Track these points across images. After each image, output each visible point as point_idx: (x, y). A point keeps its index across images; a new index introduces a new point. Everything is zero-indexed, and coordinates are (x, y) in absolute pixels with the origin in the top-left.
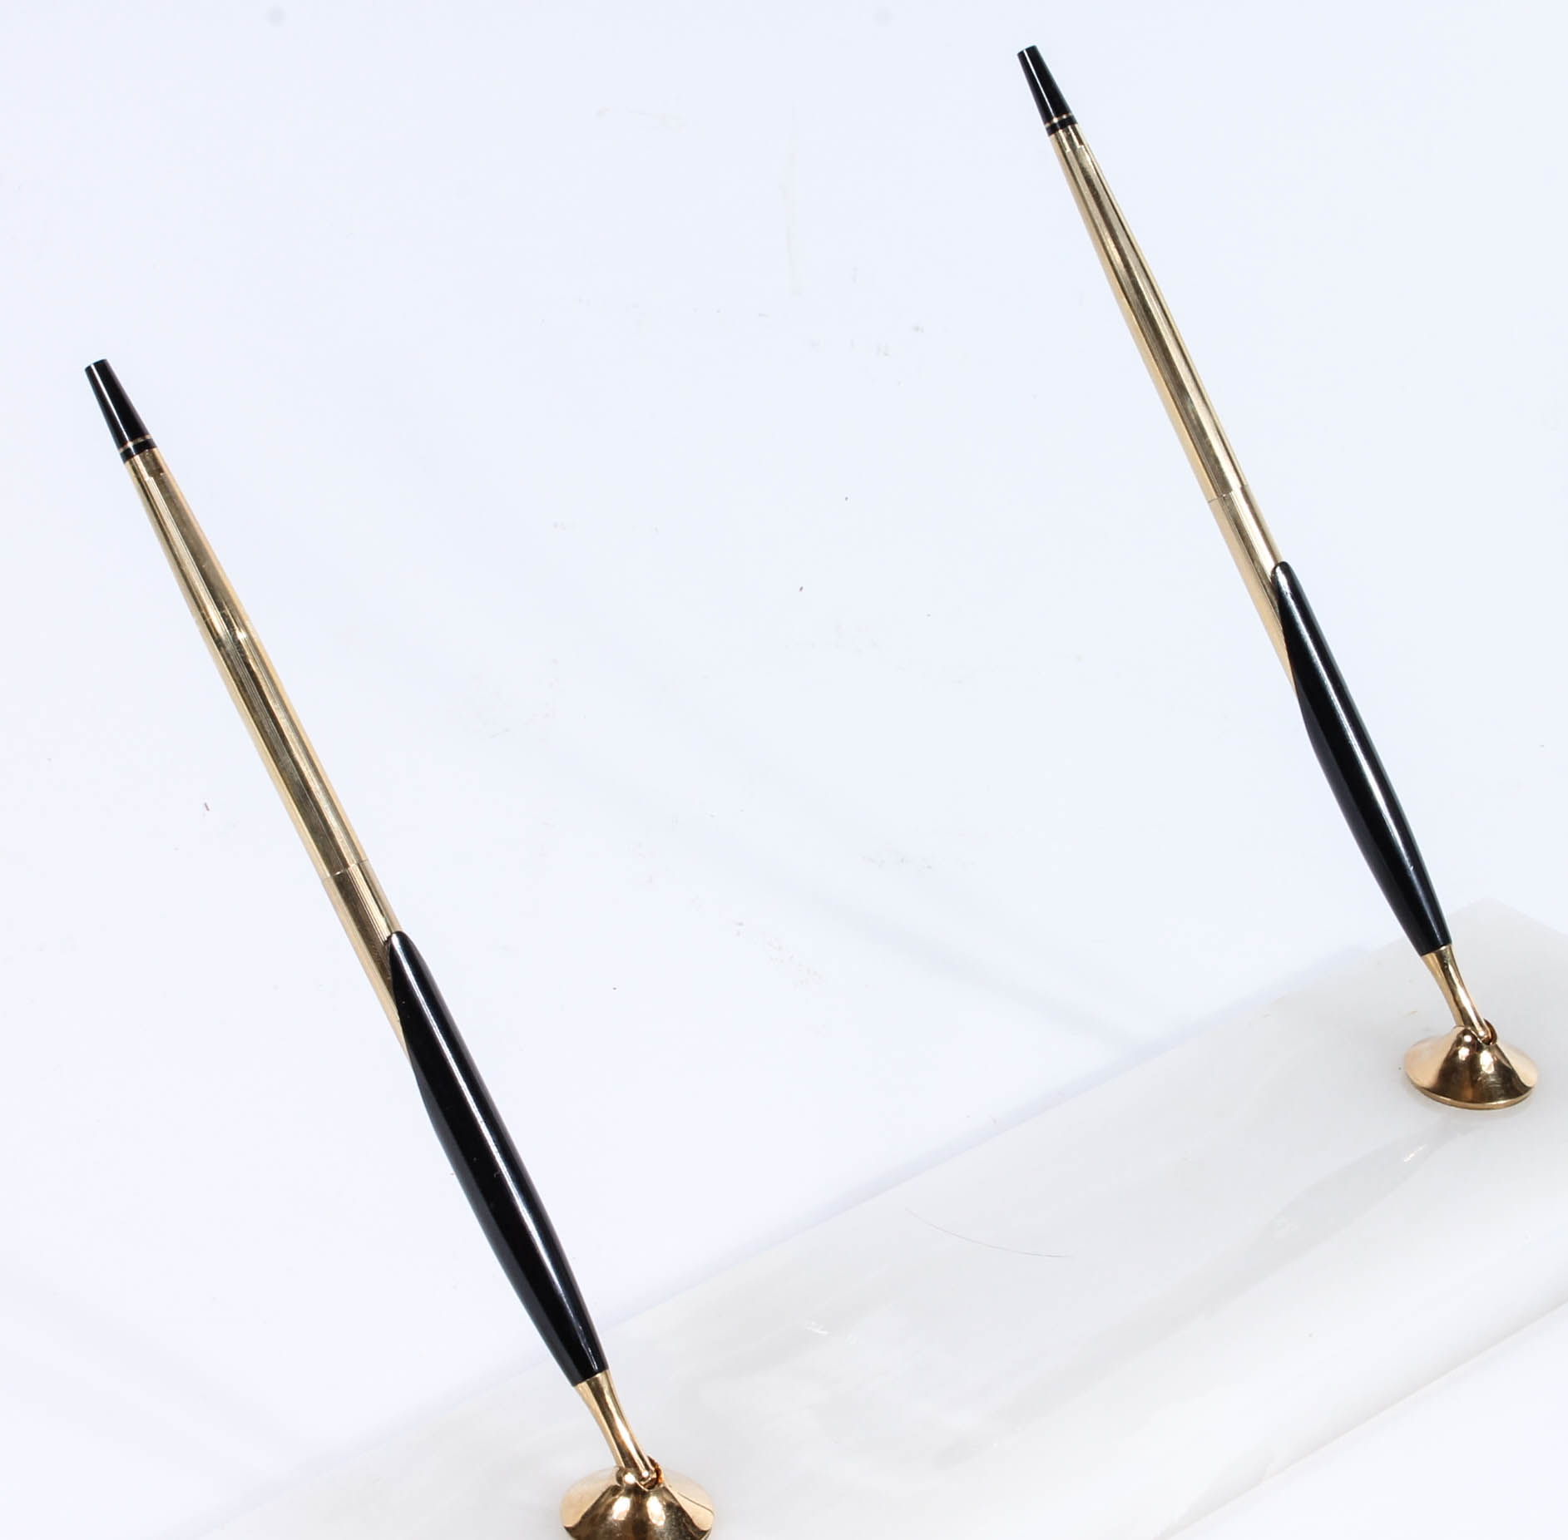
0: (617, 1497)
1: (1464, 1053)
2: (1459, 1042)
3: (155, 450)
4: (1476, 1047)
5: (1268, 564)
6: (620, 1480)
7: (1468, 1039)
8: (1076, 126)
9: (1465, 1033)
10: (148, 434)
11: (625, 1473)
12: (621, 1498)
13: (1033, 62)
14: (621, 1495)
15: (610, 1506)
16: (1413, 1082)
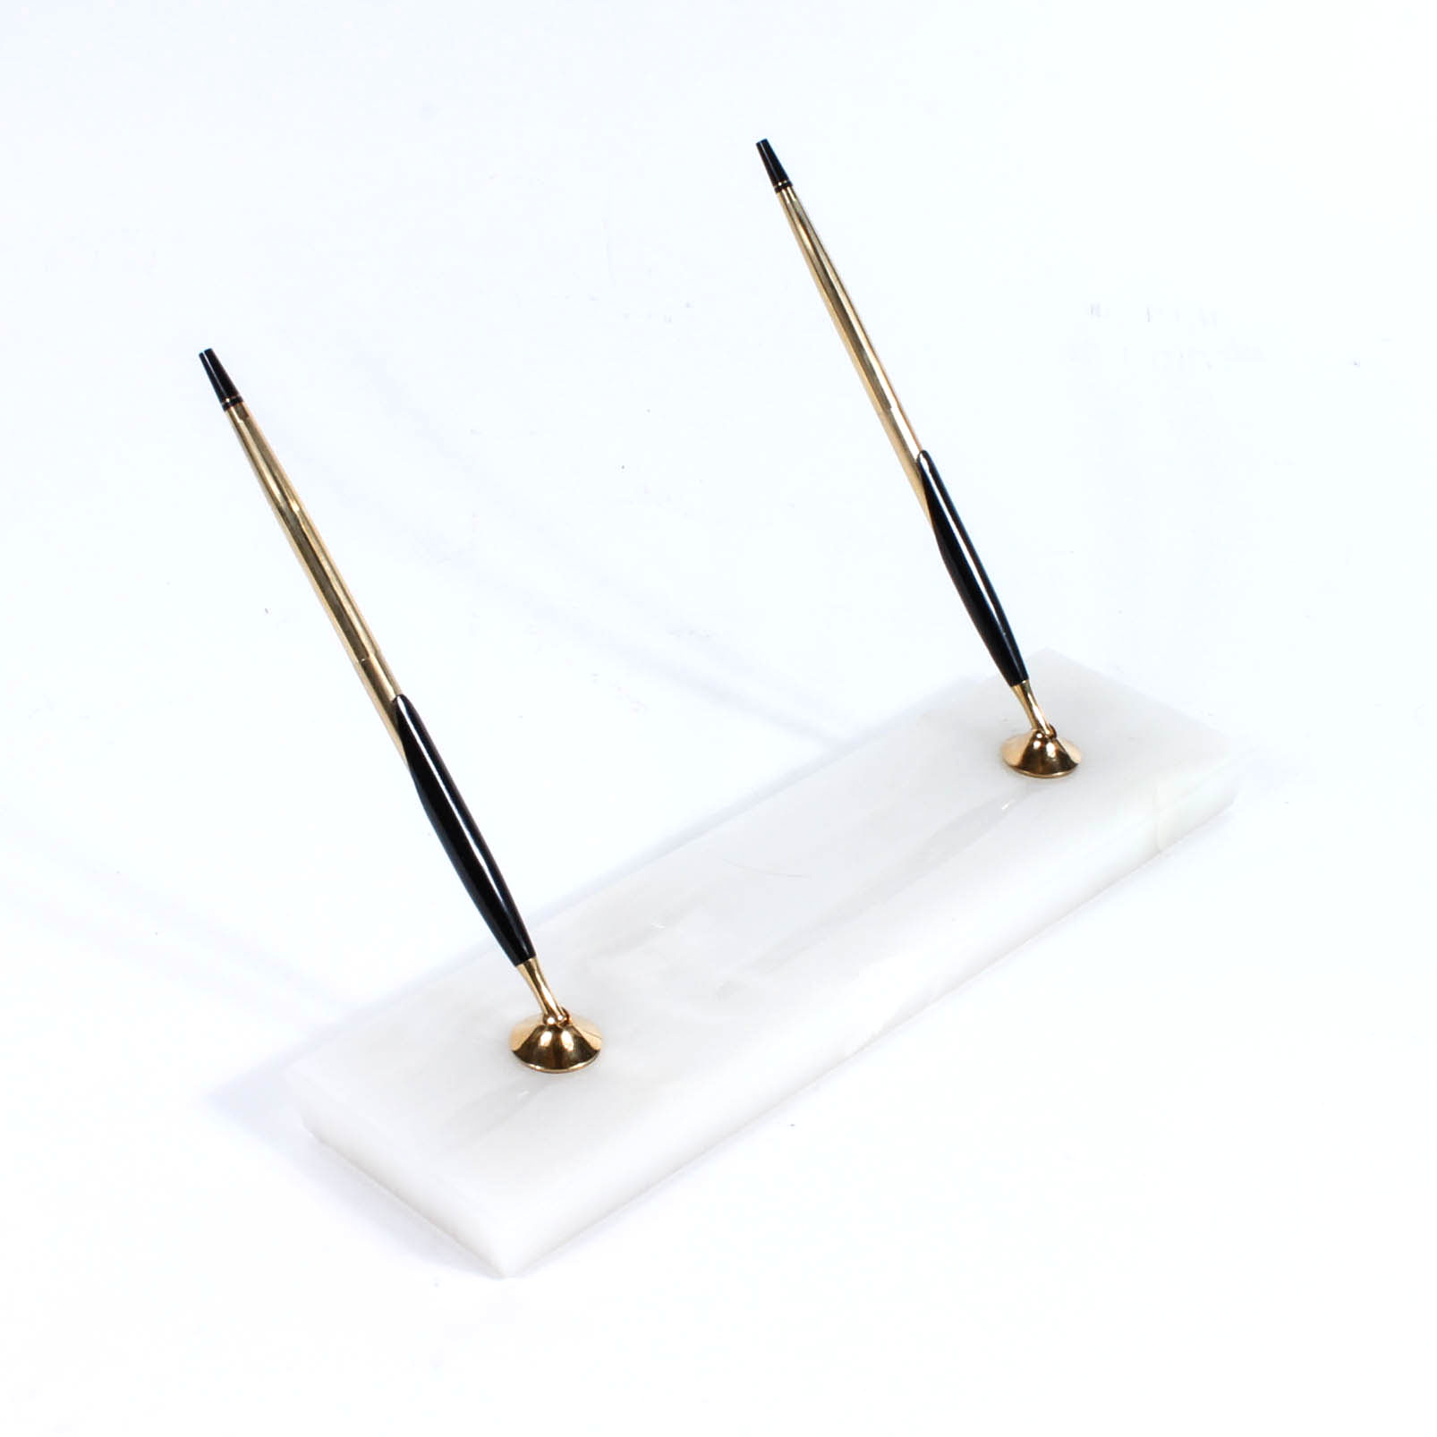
0: (543, 1032)
1: (1037, 745)
2: (1034, 738)
3: (243, 403)
4: (1044, 741)
5: (915, 452)
6: (545, 1022)
7: (1039, 736)
10: (238, 393)
11: (549, 1019)
13: (766, 149)
15: (539, 1038)
16: (1006, 763)
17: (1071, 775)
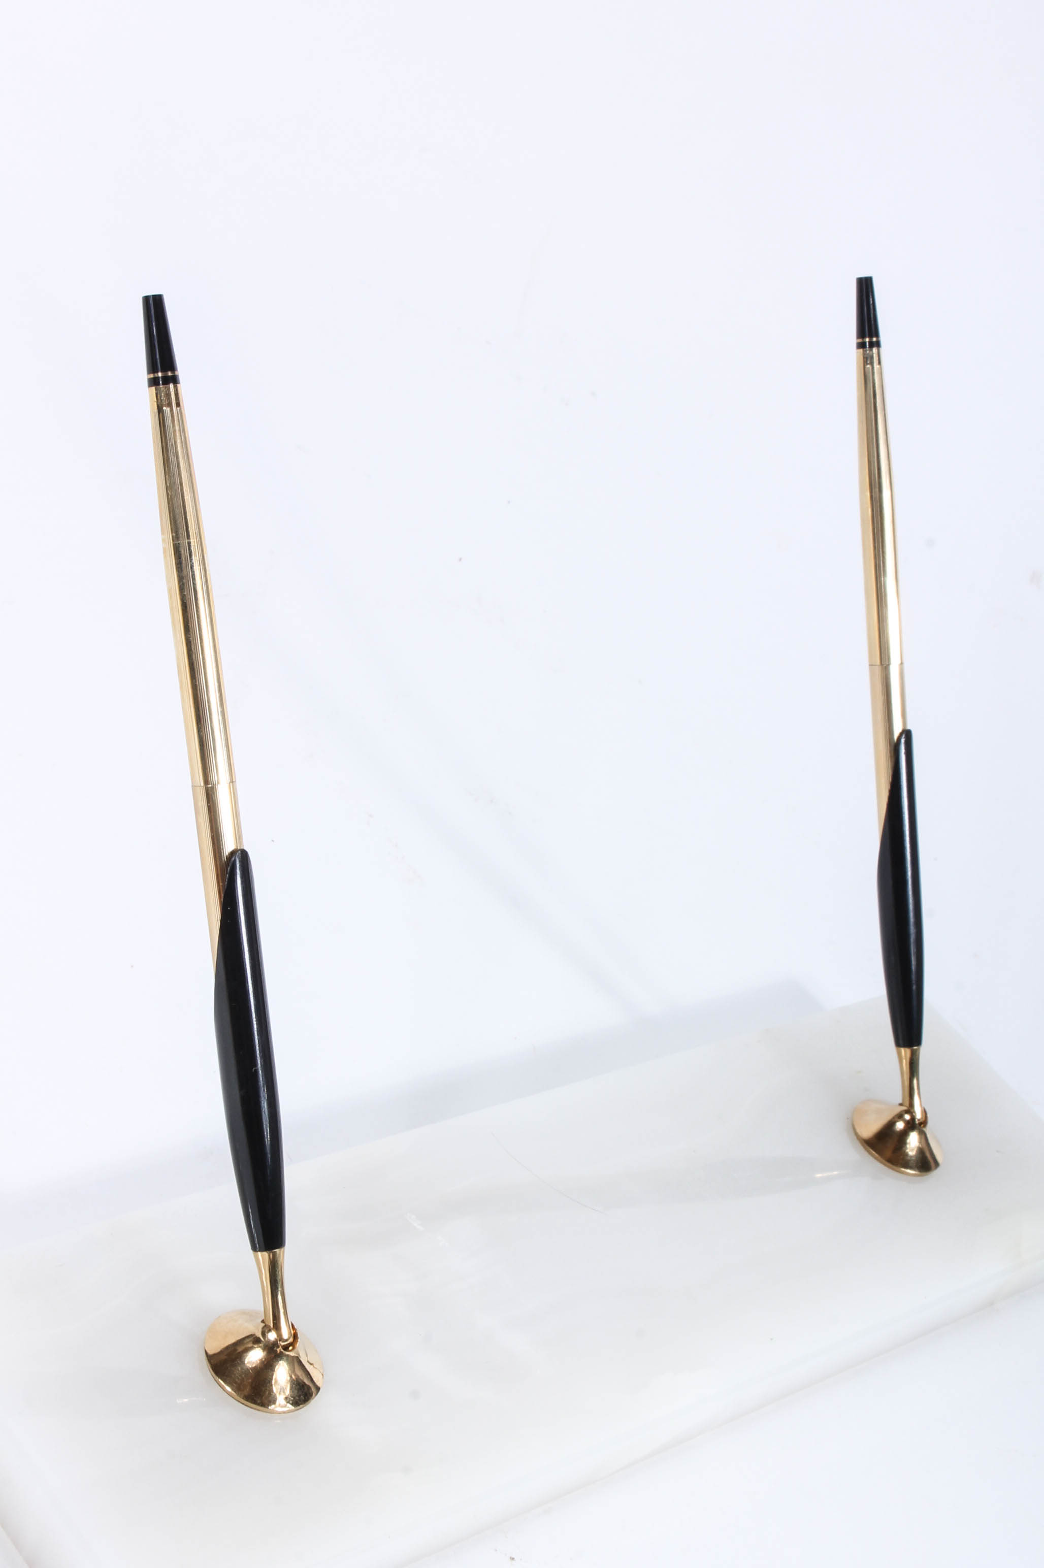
0: (256, 1346)
1: (900, 1125)
2: (900, 1116)
3: (178, 385)
4: (912, 1125)
5: (897, 729)
6: (264, 1334)
7: (907, 1117)
8: (880, 349)
9: (907, 1112)
10: (177, 370)
11: (270, 1331)
12: (259, 1349)
13: (865, 287)
14: (260, 1347)
15: (247, 1350)
16: (856, 1134)
17: (925, 1177)
